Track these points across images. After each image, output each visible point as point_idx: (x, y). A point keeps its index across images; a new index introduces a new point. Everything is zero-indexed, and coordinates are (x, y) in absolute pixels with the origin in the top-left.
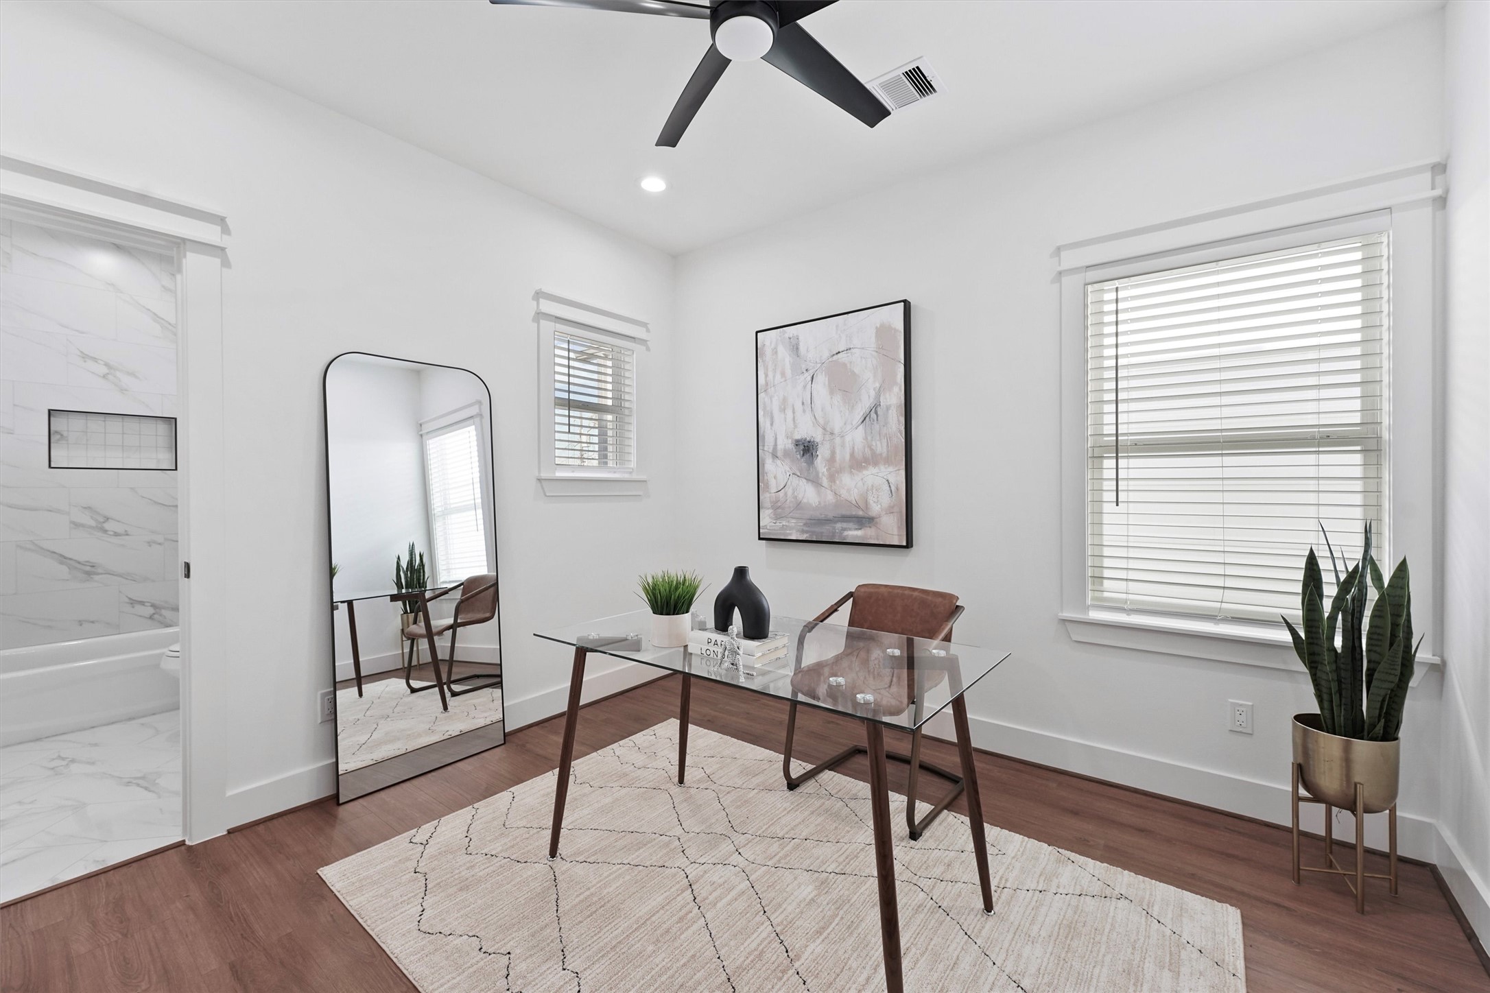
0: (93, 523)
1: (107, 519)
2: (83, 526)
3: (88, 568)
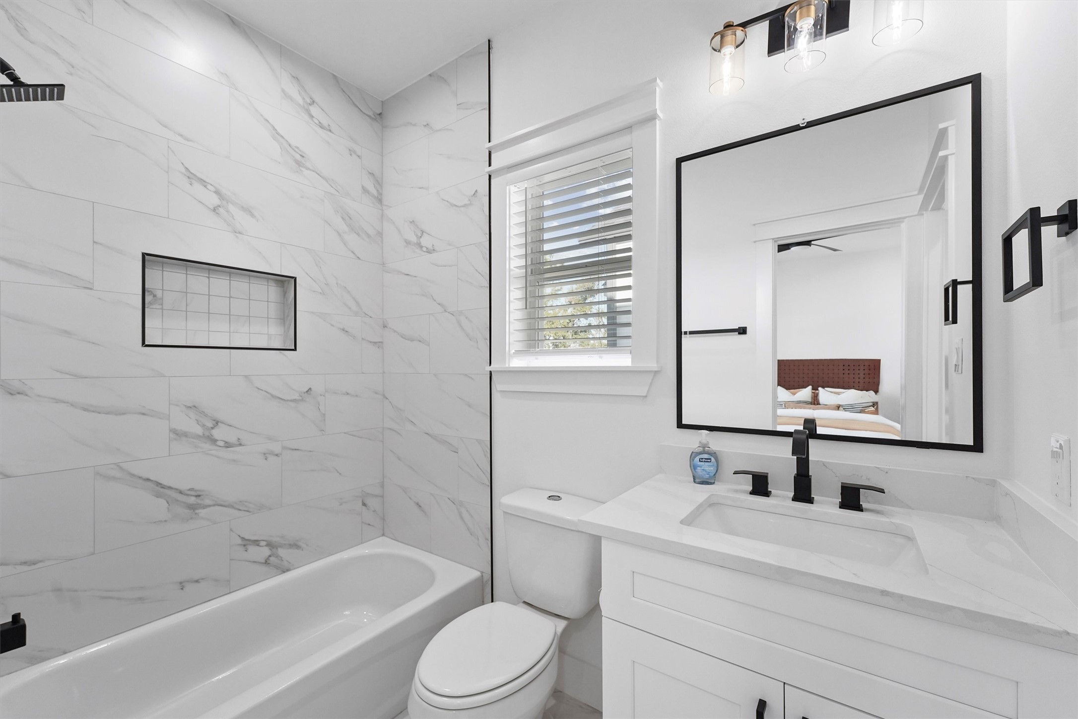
0: (199, 430)
1: (217, 423)
2: (185, 435)
3: (192, 500)
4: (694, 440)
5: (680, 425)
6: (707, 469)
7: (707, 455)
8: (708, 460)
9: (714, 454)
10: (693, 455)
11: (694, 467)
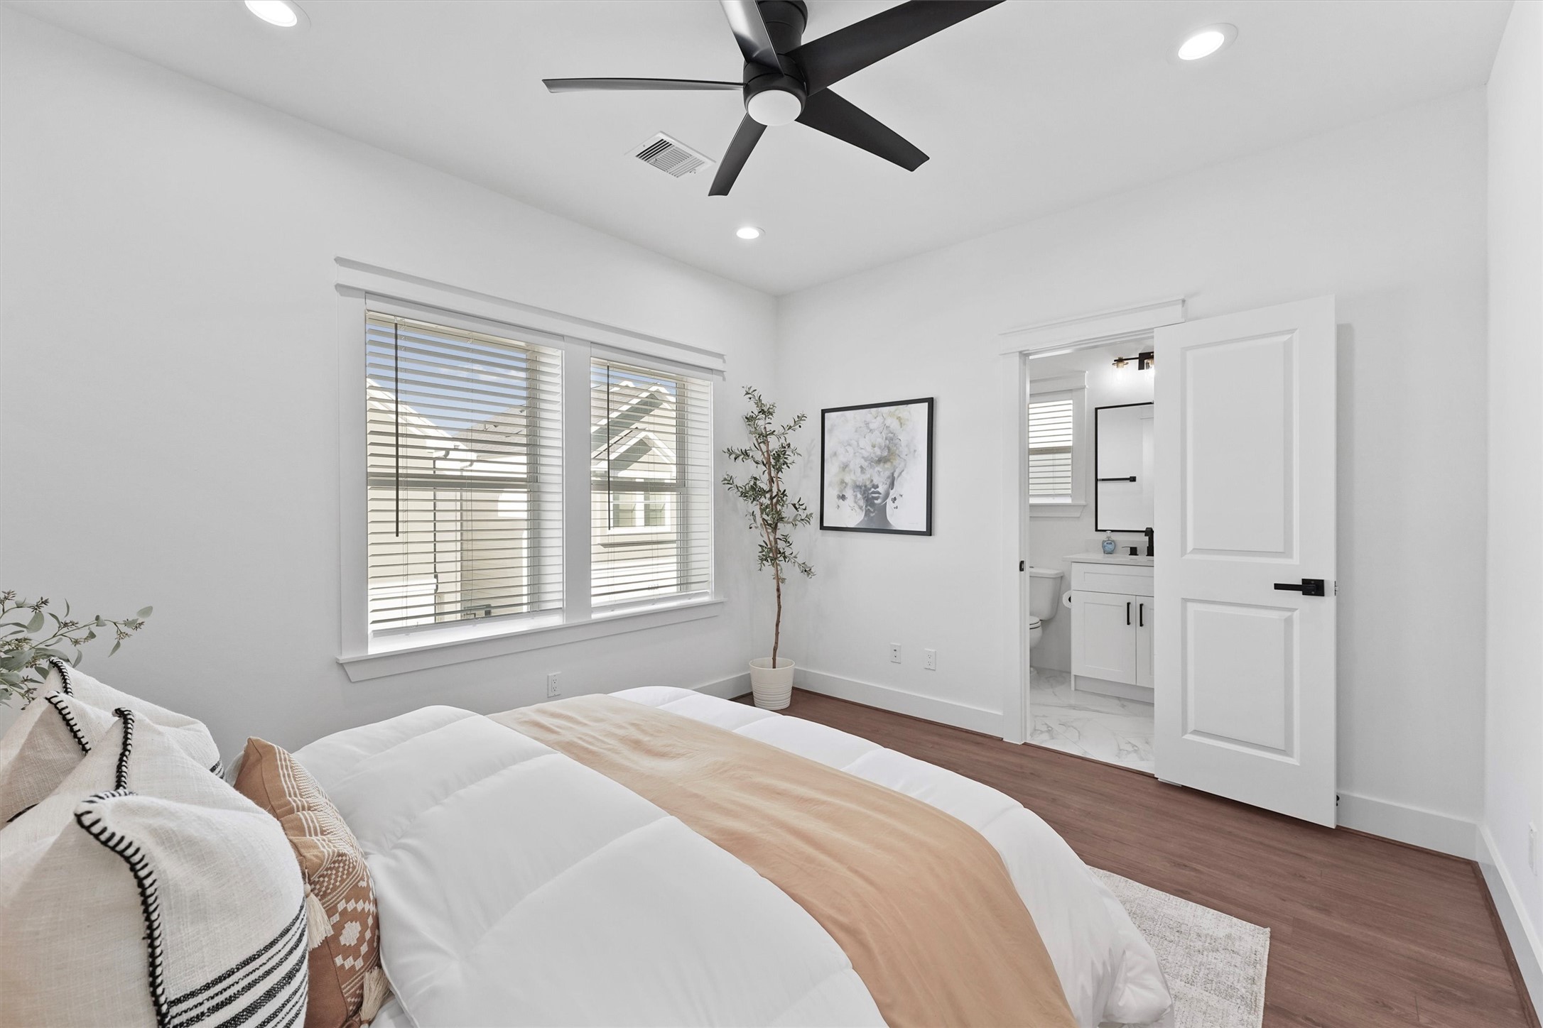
4: (1103, 536)
5: (1097, 530)
6: (1110, 547)
7: (1111, 542)
8: (1111, 543)
9: (1113, 541)
10: (1104, 541)
11: (1104, 547)
